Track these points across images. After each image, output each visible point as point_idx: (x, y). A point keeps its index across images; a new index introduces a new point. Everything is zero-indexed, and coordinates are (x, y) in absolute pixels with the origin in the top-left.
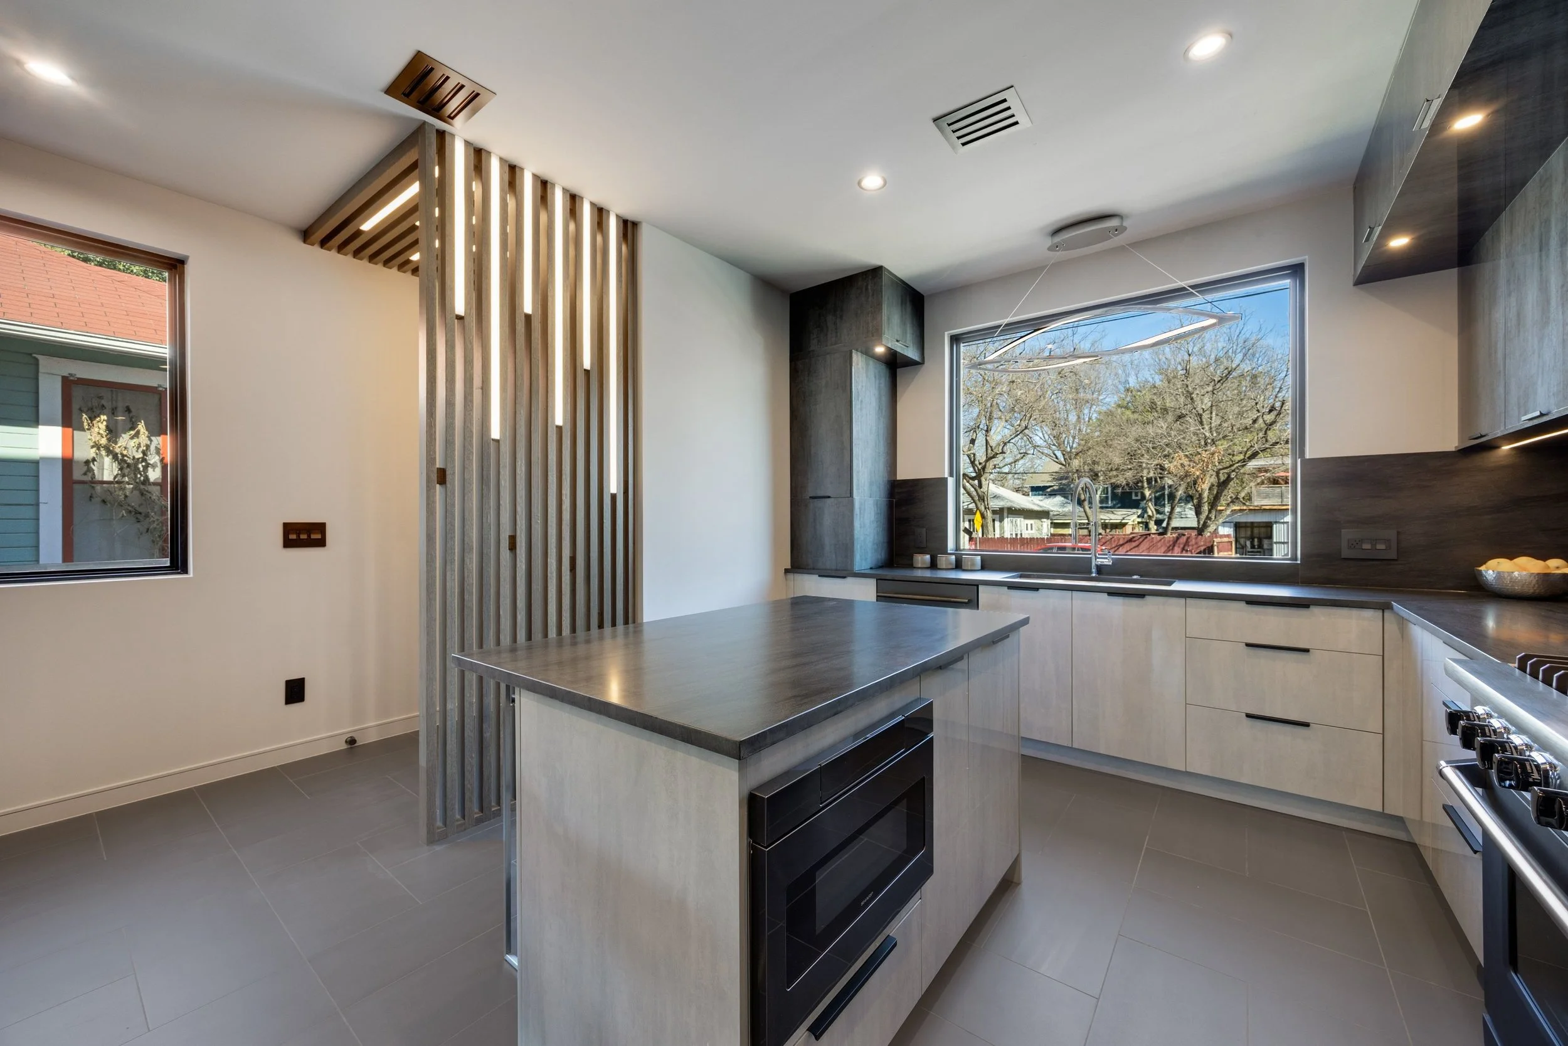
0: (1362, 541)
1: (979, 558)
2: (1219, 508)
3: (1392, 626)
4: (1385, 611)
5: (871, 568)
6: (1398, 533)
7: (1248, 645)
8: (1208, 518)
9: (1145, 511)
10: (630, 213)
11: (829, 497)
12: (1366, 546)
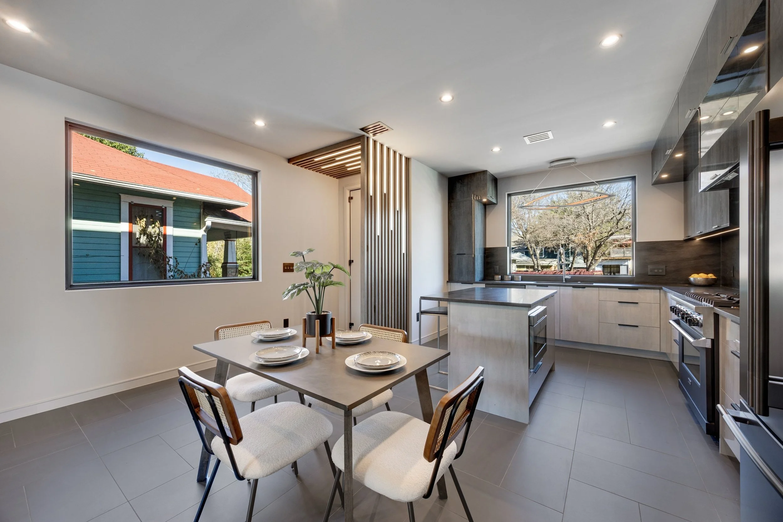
0: (654, 269)
1: (520, 276)
2: (596, 258)
3: (662, 294)
4: (661, 290)
5: (480, 281)
6: (666, 267)
7: (619, 302)
8: (591, 263)
9: (560, 260)
10: (408, 155)
11: (465, 254)
12: (656, 271)
